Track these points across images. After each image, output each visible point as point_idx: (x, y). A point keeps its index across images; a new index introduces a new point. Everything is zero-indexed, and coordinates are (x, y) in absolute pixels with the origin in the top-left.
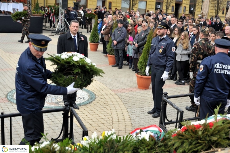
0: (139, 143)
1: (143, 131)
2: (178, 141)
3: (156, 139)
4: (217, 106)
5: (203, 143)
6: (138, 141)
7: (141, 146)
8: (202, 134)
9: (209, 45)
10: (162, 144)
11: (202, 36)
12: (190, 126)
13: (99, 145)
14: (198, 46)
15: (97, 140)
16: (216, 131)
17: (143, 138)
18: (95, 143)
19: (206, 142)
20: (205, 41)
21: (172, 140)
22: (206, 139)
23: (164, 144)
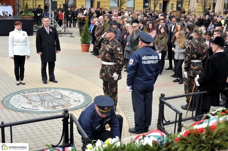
0: (143, 148)
1: (146, 137)
2: (182, 145)
3: (160, 144)
5: (207, 146)
6: (142, 147)
8: (205, 138)
9: (202, 44)
10: (166, 149)
11: (195, 36)
12: (193, 130)
14: (191, 46)
15: (101, 148)
16: (218, 134)
17: (146, 144)
19: (210, 145)
20: (199, 41)
21: (175, 144)
22: (209, 142)
23: (168, 148)
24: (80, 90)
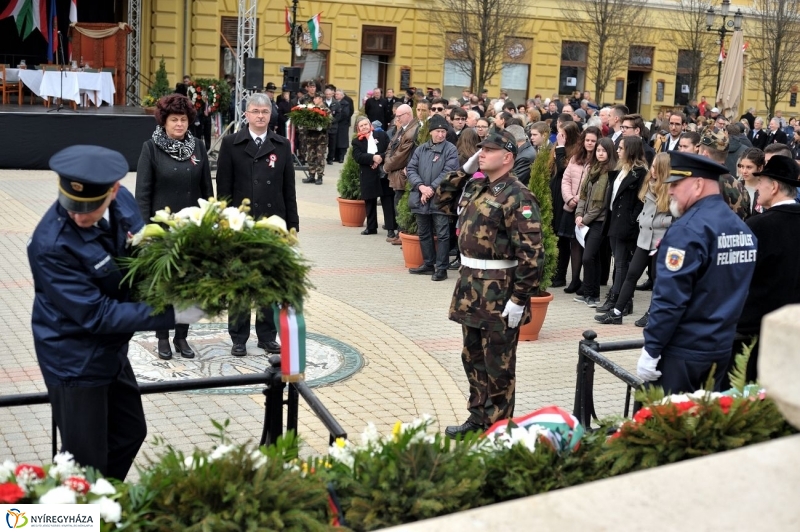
0: (505, 457)
1: (516, 427)
2: (626, 453)
3: (558, 447)
4: (745, 346)
6: (503, 454)
7: (511, 467)
8: (697, 429)
9: (728, 185)
10: (576, 460)
13: (383, 458)
15: (378, 446)
16: (739, 421)
17: (516, 443)
18: (372, 454)
21: (604, 450)
22: (710, 442)
23: (582, 461)
24: (327, 333)
